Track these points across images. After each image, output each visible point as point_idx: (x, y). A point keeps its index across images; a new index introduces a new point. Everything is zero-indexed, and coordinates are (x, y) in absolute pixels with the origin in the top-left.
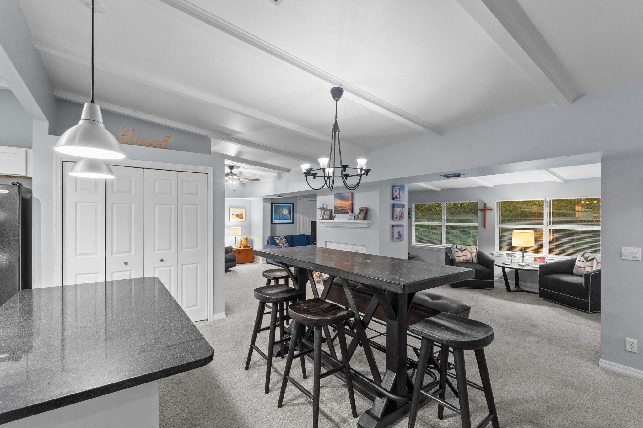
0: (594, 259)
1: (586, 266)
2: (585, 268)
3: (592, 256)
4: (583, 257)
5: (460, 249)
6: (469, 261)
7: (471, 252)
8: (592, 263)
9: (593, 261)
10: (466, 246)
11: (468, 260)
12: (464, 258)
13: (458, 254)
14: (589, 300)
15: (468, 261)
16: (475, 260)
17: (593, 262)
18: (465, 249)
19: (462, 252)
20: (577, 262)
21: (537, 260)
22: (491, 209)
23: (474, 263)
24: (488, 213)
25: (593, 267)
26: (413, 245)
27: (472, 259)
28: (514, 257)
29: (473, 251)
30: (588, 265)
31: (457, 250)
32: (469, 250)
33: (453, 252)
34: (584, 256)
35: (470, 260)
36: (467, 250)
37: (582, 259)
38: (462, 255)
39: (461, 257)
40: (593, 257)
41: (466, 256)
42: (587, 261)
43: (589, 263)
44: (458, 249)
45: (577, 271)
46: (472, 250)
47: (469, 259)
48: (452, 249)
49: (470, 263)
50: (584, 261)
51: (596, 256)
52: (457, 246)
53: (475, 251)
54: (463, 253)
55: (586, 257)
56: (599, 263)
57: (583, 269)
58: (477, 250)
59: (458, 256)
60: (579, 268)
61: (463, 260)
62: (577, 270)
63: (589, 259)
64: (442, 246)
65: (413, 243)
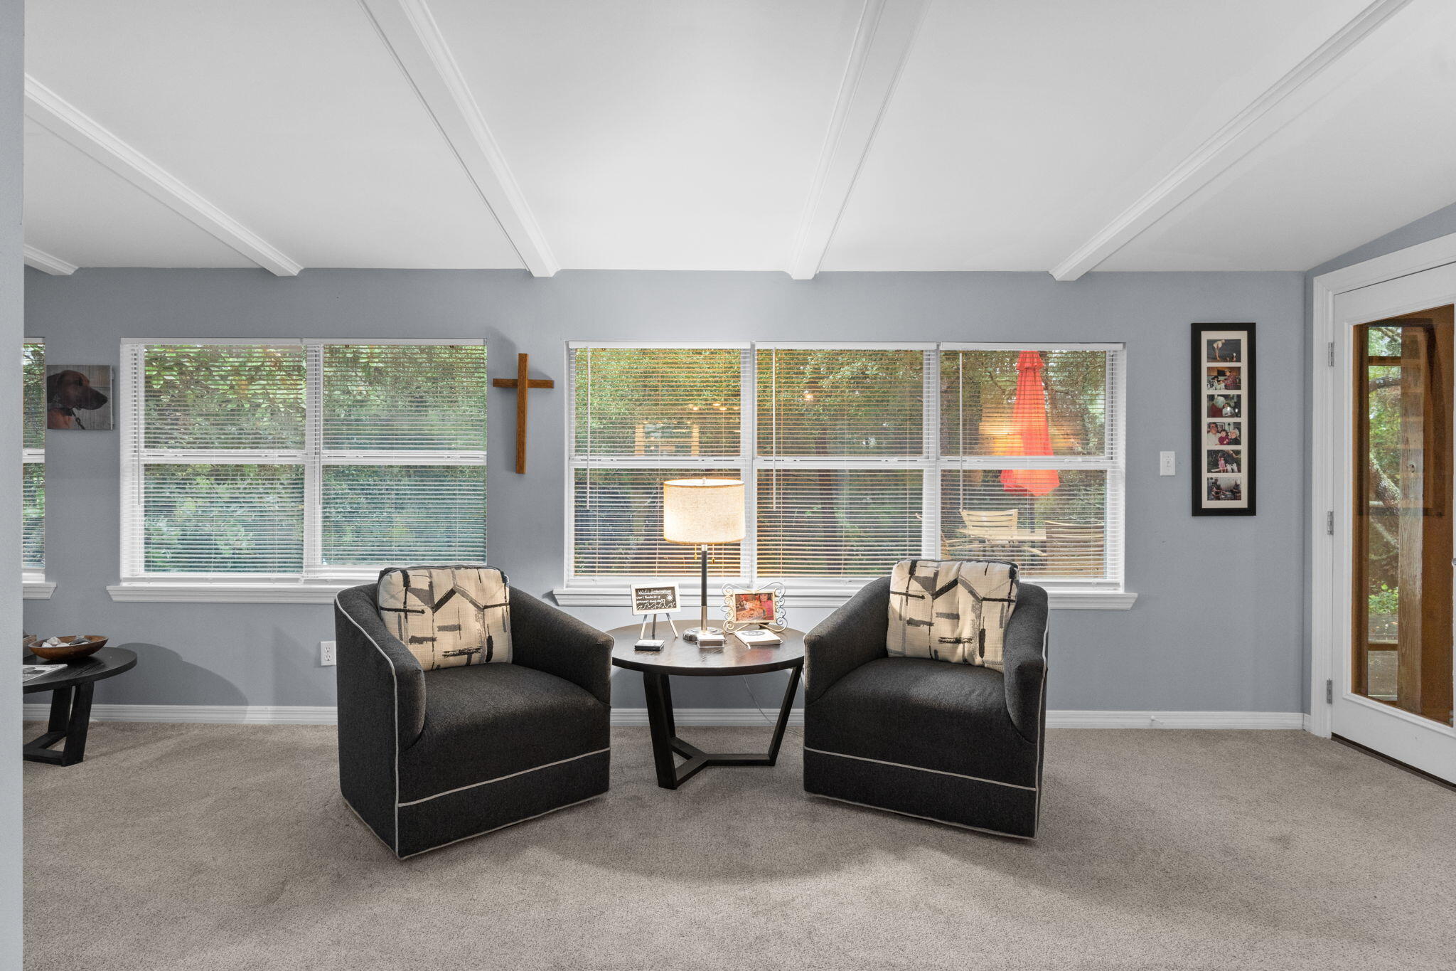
0: (954, 583)
1: (934, 615)
2: (930, 624)
3: (947, 573)
4: (917, 579)
5: (426, 596)
6: (476, 658)
7: (482, 603)
8: (954, 603)
9: (955, 592)
10: (457, 572)
11: (469, 653)
12: (448, 642)
13: (417, 625)
14: (1035, 787)
15: (469, 659)
16: (502, 647)
17: (954, 595)
18: (451, 593)
19: (436, 607)
20: (895, 601)
21: (748, 605)
22: (548, 384)
23: (500, 665)
24: (535, 399)
25: (956, 617)
26: (124, 584)
27: (490, 640)
28: (667, 603)
29: (492, 597)
30: (940, 611)
31: (414, 602)
32: (473, 594)
33: (391, 618)
34: (917, 574)
35: (477, 650)
36: (464, 594)
37: (915, 587)
38: (442, 629)
39: (433, 640)
40: (951, 578)
41: (459, 628)
42: (936, 595)
43: (941, 605)
44: (417, 593)
45: (904, 639)
46: (483, 590)
47: (475, 646)
48: (384, 600)
49: (478, 665)
50: (923, 597)
51: (959, 569)
52: (411, 578)
53: (500, 595)
54: (446, 615)
55: (926, 578)
56: (985, 599)
57: (926, 628)
58: (508, 589)
59: (419, 635)
60: (910, 629)
61: (446, 655)
62: (904, 634)
63: (940, 584)
64: (304, 575)
65: (125, 573)
